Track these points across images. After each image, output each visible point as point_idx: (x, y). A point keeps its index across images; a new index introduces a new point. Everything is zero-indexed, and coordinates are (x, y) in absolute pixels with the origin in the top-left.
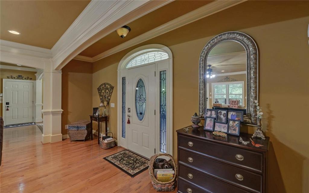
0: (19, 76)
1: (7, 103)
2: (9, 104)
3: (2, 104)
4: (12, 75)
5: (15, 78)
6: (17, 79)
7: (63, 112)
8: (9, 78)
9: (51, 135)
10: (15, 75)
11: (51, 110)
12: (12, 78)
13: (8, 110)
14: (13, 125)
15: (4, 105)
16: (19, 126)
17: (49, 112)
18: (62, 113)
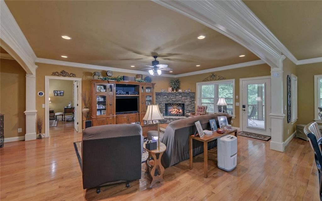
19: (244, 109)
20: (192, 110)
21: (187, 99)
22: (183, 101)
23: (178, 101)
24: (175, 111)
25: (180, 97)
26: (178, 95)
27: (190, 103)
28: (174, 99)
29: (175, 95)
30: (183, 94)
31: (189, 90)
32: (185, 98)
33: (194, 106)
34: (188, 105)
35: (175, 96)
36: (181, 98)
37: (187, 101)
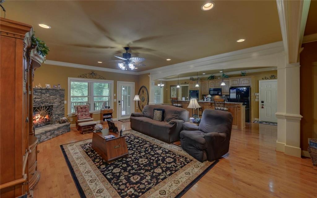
0: (272, 76)
1: (262, 102)
2: (263, 103)
3: (258, 102)
4: (265, 76)
5: (268, 78)
6: (270, 79)
7: (302, 118)
8: (264, 80)
9: (285, 145)
10: (268, 76)
11: (284, 114)
12: (266, 79)
13: (263, 107)
14: (266, 122)
15: (260, 103)
16: (271, 124)
17: (283, 115)
18: (301, 120)
19: (119, 103)
20: (61, 114)
21: (56, 99)
22: (52, 101)
23: (44, 102)
24: (38, 118)
25: (48, 95)
26: (45, 92)
27: (60, 104)
28: (38, 98)
29: (41, 92)
30: (51, 91)
31: (59, 86)
32: (54, 96)
33: (63, 107)
34: (57, 107)
35: (39, 94)
36: (49, 97)
37: (56, 101)
